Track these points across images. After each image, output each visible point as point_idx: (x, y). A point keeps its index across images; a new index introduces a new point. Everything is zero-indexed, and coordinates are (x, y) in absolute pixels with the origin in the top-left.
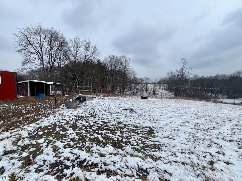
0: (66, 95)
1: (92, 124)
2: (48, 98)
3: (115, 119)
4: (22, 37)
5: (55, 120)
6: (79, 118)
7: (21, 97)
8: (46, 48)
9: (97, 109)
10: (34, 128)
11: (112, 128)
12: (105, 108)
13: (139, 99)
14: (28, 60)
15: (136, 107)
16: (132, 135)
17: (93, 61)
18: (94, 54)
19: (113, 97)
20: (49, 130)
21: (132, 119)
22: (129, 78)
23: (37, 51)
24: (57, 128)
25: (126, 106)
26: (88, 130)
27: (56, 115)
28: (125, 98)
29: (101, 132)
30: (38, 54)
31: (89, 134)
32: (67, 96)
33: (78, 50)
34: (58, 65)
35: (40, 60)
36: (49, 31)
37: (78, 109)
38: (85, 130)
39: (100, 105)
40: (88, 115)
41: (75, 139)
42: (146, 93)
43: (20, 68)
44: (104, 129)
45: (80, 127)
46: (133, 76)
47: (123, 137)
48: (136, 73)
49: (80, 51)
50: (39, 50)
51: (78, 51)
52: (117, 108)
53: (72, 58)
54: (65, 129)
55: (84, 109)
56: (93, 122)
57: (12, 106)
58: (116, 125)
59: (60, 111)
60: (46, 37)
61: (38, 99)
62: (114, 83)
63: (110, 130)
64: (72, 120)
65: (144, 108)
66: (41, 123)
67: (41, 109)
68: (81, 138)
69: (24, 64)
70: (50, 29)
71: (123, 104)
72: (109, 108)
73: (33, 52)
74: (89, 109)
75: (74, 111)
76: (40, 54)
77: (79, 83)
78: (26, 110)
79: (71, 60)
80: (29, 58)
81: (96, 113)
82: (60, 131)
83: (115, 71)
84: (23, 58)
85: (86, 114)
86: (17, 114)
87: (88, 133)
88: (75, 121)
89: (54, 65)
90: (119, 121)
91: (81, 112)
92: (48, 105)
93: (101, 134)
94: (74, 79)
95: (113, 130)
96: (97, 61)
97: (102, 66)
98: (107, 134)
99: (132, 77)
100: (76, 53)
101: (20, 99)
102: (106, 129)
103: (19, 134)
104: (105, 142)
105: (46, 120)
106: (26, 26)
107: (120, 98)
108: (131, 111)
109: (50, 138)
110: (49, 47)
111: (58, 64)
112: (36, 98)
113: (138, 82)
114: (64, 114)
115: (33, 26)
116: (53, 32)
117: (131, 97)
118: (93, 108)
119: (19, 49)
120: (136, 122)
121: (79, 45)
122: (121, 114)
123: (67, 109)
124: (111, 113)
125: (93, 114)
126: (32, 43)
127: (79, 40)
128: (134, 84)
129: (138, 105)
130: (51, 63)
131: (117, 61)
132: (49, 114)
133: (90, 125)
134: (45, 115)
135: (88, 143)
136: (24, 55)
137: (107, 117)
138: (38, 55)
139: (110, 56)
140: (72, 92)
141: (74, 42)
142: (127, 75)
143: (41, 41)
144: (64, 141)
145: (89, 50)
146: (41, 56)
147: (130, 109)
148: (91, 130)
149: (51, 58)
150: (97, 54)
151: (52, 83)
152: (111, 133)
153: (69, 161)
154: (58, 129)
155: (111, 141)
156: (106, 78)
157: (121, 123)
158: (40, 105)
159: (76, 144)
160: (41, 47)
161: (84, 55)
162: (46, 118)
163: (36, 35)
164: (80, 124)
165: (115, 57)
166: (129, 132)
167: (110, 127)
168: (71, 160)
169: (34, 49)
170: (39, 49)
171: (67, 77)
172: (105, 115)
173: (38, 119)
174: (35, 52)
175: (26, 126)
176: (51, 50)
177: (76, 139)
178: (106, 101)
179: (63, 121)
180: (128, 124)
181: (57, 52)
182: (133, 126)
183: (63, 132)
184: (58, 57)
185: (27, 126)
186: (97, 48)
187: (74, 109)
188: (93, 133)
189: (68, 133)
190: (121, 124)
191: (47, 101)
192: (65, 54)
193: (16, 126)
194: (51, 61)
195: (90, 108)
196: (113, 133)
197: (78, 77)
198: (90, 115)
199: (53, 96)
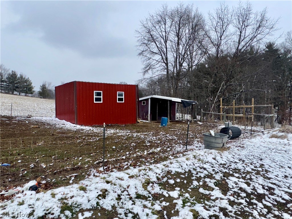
0: (200, 121)
2: (173, 126)
4: (144, 33)
5: (188, 165)
6: (231, 173)
7: (141, 121)
9: (269, 160)
10: (163, 171)
14: (149, 65)
17: (256, 47)
18: (259, 32)
20: (182, 180)
23: (160, 50)
24: (193, 180)
26: (252, 201)
27: (189, 156)
30: (162, 53)
31: (256, 212)
32: (201, 123)
33: (224, 31)
34: (188, 67)
35: (164, 63)
36: (178, 10)
37: (225, 152)
38: (246, 200)
39: (277, 151)
40: (248, 169)
43: (141, 79)
45: (236, 190)
49: (227, 34)
50: (163, 47)
51: (225, 33)
53: (213, 51)
54: (205, 186)
55: (239, 155)
56: (264, 188)
57: (134, 132)
59: (194, 150)
60: (173, 22)
61: (160, 126)
64: (218, 172)
66: (170, 165)
67: (166, 143)
68: (239, 213)
69: (146, 72)
70: (179, 6)
73: (156, 52)
74: (251, 158)
75: (219, 155)
76: (164, 53)
77: (223, 100)
78: (149, 142)
79: (209, 54)
80: (151, 62)
81: (269, 170)
82: (200, 186)
84: (144, 63)
85: (243, 166)
86: (141, 145)
88: (224, 176)
89: (183, 67)
91: (232, 161)
92: (175, 138)
94: (214, 92)
96: (267, 48)
97: (279, 57)
100: (219, 39)
101: (141, 124)
103: (147, 176)
105: (176, 161)
106: (149, 14)
109: (185, 193)
111: (189, 65)
112: (158, 124)
114: (201, 157)
115: (157, 11)
116: (183, 11)
118: (259, 156)
119: (141, 50)
121: (225, 20)
123: (206, 150)
125: (260, 169)
126: (155, 38)
127: (226, 11)
130: (178, 66)
133: (257, 193)
134: (173, 154)
136: (146, 58)
138: (161, 55)
140: (211, 116)
141: (216, 18)
143: (166, 31)
144: (208, 208)
145: (247, 26)
146: (165, 56)
149: (178, 57)
150: (268, 30)
151: (179, 100)
154: (195, 183)
158: (163, 135)
160: (166, 42)
161: (235, 39)
162: (176, 159)
163: (160, 24)
164: (234, 185)
169: (157, 47)
170: (163, 45)
171: (201, 88)
173: (166, 159)
174: (158, 52)
176: (178, 44)
177: (231, 212)
179: (202, 170)
181: (187, 45)
183: (205, 190)
184: (189, 53)
185: (155, 166)
186: (267, 16)
187: (217, 151)
189: (213, 196)
191: (172, 131)
192: (201, 46)
193: (141, 162)
194: (178, 62)
197: (223, 86)
198: (252, 169)
199: (179, 122)
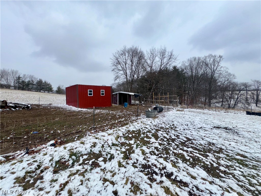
0: (144, 104)
1: (173, 137)
2: (130, 107)
3: (203, 138)
4: (114, 60)
5: (138, 126)
6: (159, 129)
7: (114, 105)
8: (129, 64)
9: (176, 122)
10: (126, 131)
11: (201, 148)
12: (186, 122)
13: (243, 115)
14: (117, 76)
15: (238, 127)
16: (237, 166)
17: (169, 68)
18: (170, 61)
19: (195, 110)
20: (136, 135)
21: (233, 144)
22: (219, 84)
24: (141, 134)
25: (217, 123)
26: (170, 142)
27: (139, 122)
28: (215, 112)
29: (185, 149)
30: (124, 70)
31: (172, 147)
32: (144, 105)
33: (154, 60)
35: (125, 75)
36: (131, 49)
37: (156, 119)
38: (167, 142)
39: (180, 117)
40: (167, 127)
41: (158, 148)
42: (257, 106)
43: (113, 83)
44: (189, 146)
45: (162, 137)
46: (228, 80)
47: (218, 164)
48: (234, 76)
49: (155, 61)
50: (124, 67)
51: (154, 61)
52: (203, 124)
53: (149, 69)
54: (147, 137)
55: (163, 120)
56: (175, 136)
57: (110, 111)
58: (206, 146)
59: (141, 119)
60: (129, 55)
61: (124, 107)
62: (195, 92)
63: (198, 149)
64: (153, 129)
65: (256, 130)
66: (129, 127)
67: (127, 116)
68: (164, 149)
69: (116, 80)
70: (132, 47)
71: (213, 119)
72: (192, 122)
73: (121, 69)
74: (168, 121)
75: (153, 120)
77: (154, 93)
78: (118, 116)
80: (118, 74)
81: (176, 126)
82: (144, 137)
83: (196, 76)
84: (115, 75)
85: (165, 126)
86: (114, 117)
87: (170, 146)
88: (156, 131)
89: (134, 77)
90: (210, 141)
91: (160, 123)
92: (132, 113)
93: (187, 151)
94: (150, 89)
95: (201, 151)
96: (173, 68)
97: (179, 73)
98: (195, 154)
99: (226, 82)
100: (152, 63)
101: (114, 107)
102: (192, 147)
103: (118, 133)
104: (194, 162)
106: (117, 50)
107: (206, 111)
108: (228, 131)
109: (137, 141)
110: (131, 63)
111: (137, 76)
112: (122, 106)
113: (237, 88)
114: (145, 122)
115: (121, 49)
116: (134, 49)
117: (225, 111)
118: (172, 120)
119: (113, 68)
120: (240, 148)
121: (154, 55)
122: (212, 133)
123: (147, 118)
124: (196, 129)
125: (173, 127)
126: (120, 62)
127: (154, 50)
128: (230, 92)
129: (241, 124)
130: (132, 77)
131: (200, 63)
132: (133, 120)
134: (131, 121)
135: (173, 157)
136: (115, 72)
137: (191, 133)
138: (124, 71)
139: (190, 59)
140: (149, 101)
141: (150, 53)
142: (216, 80)
143: (126, 59)
144: (149, 148)
145: (164, 58)
147: (227, 128)
148: (173, 144)
149: (132, 72)
150: (174, 60)
151: (133, 94)
152: (200, 154)
153: (157, 168)
154: (142, 135)
155: (201, 164)
156: (185, 87)
157: (213, 144)
158: (126, 112)
159: (160, 154)
160: (126, 64)
161: (159, 64)
162: (132, 124)
163: (122, 55)
164: (161, 135)
165: (197, 59)
166: (229, 160)
167: (197, 146)
168: (159, 168)
169: (121, 67)
171: (143, 88)
172: (187, 130)
173: (127, 124)
174: (122, 69)
175: (121, 128)
176: (132, 66)
177: (160, 149)
178: (186, 113)
179: (145, 129)
180: (227, 149)
181: (136, 66)
182: (236, 154)
183: (147, 139)
184: (137, 70)
186: (173, 53)
187: (152, 119)
188: (176, 148)
189: (151, 141)
190: (213, 146)
192: (143, 67)
193: (114, 126)
194: (132, 75)
195: (168, 119)
196: (202, 154)
197: (154, 87)
198: (169, 127)
199: (133, 105)
